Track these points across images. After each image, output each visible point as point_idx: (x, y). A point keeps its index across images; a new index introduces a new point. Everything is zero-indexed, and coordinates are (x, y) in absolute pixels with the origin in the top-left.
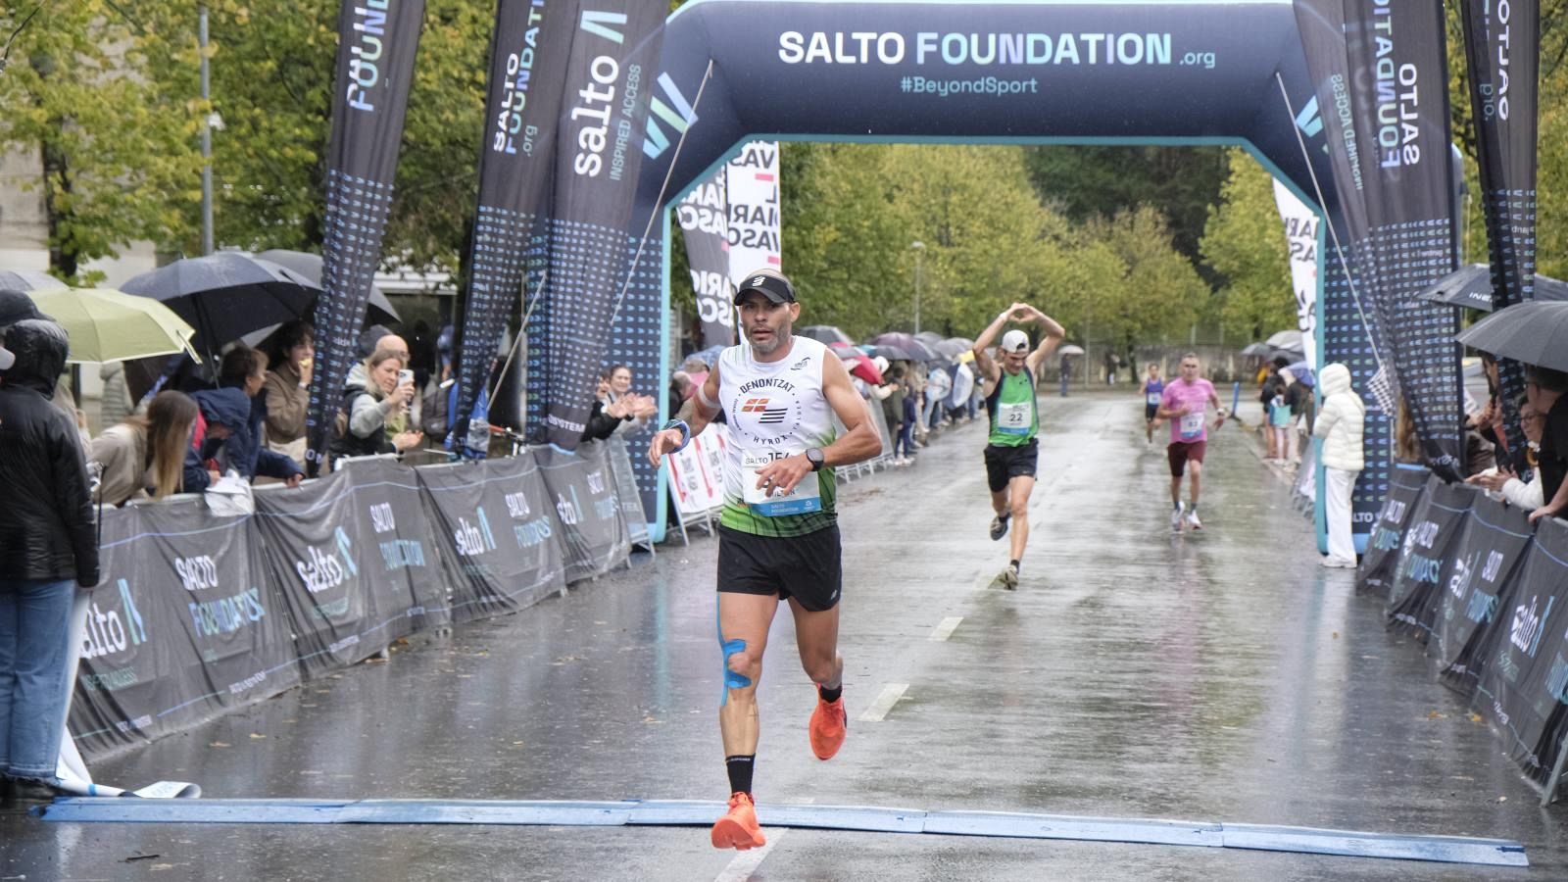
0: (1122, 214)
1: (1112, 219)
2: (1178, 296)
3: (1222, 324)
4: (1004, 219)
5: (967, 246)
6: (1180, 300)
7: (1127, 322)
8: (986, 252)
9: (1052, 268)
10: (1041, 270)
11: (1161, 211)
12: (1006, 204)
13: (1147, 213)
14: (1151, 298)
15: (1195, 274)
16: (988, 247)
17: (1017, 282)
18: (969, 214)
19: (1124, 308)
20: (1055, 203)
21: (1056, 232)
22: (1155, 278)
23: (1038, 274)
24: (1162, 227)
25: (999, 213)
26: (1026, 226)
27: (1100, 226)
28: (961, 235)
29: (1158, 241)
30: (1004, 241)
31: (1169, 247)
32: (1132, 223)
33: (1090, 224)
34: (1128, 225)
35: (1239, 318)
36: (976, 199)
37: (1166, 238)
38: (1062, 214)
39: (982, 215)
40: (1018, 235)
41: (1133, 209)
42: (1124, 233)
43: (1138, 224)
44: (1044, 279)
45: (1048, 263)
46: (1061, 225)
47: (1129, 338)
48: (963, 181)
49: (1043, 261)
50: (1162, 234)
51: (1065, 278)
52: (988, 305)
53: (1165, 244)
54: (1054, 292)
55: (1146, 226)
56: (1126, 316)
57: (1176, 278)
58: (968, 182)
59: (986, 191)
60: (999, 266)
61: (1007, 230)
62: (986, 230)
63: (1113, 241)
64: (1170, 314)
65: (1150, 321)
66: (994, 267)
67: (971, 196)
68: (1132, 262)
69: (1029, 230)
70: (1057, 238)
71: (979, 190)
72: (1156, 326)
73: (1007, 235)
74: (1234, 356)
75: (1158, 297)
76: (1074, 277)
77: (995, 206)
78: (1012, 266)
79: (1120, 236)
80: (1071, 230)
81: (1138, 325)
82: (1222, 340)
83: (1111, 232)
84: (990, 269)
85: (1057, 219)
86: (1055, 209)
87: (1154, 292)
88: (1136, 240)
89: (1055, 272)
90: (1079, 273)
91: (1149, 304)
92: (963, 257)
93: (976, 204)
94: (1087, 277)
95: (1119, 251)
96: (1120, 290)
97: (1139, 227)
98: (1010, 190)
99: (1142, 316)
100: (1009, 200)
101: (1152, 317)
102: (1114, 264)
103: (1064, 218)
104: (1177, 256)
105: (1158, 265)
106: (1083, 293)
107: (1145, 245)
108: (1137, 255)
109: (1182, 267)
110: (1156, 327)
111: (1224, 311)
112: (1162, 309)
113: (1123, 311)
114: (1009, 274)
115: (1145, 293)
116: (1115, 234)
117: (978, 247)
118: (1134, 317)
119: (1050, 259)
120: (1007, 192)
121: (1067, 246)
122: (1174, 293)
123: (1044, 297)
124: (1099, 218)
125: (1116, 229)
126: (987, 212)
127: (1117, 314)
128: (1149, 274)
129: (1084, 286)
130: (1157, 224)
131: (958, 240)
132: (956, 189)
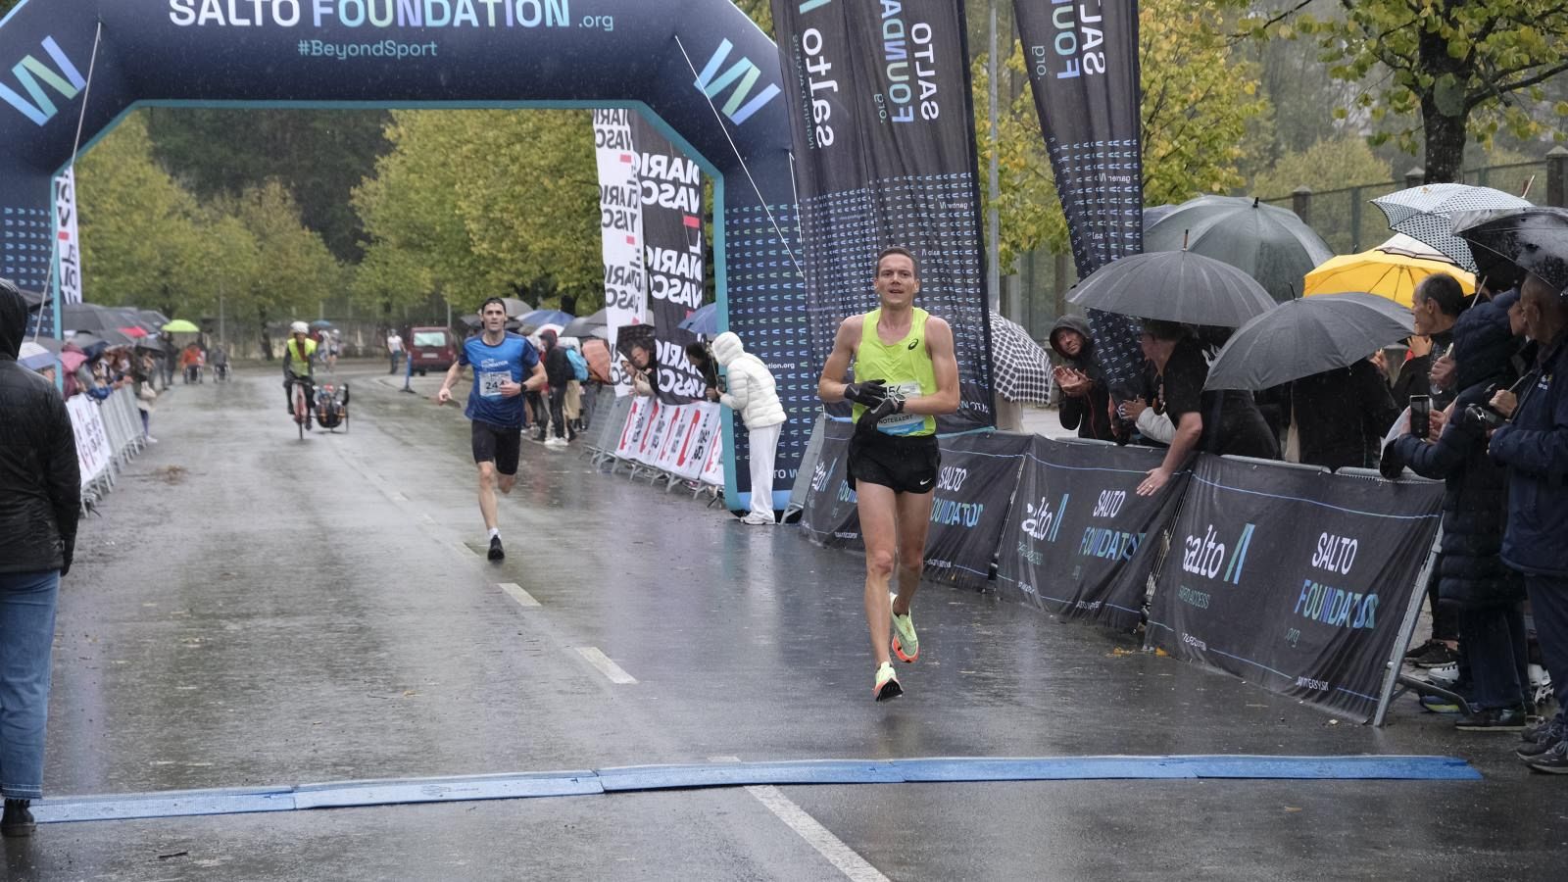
0: (251, 191)
1: (240, 195)
2: (310, 271)
3: (351, 299)
4: (137, 193)
5: (102, 224)
6: (314, 275)
7: (261, 298)
8: (120, 229)
9: (185, 244)
10: (175, 247)
11: (288, 186)
12: (138, 180)
13: (275, 187)
14: (282, 273)
15: (327, 250)
16: (122, 224)
17: (150, 260)
18: (102, 190)
19: (255, 284)
20: (183, 179)
21: (186, 207)
22: (287, 254)
23: (170, 252)
24: (290, 202)
25: (131, 190)
26: (160, 202)
27: (228, 202)
28: (92, 212)
29: (285, 216)
30: (138, 218)
31: (297, 225)
32: (260, 198)
33: (217, 199)
34: (255, 200)
35: (370, 293)
36: (107, 175)
37: (295, 213)
38: (191, 190)
39: (114, 191)
40: (152, 213)
41: (261, 184)
42: (252, 209)
43: (265, 200)
44: (176, 256)
45: (182, 239)
46: (190, 201)
47: (263, 314)
48: (93, 157)
49: (178, 239)
50: (291, 209)
51: (199, 255)
52: (123, 284)
53: (294, 220)
54: (189, 269)
55: (274, 202)
56: (257, 293)
57: (308, 254)
58: (98, 158)
59: (116, 168)
60: (136, 244)
61: (139, 206)
62: (118, 206)
63: (241, 217)
64: (303, 289)
65: (283, 297)
66: (131, 244)
67: (102, 173)
68: (264, 236)
69: (162, 208)
70: (187, 214)
71: (110, 166)
72: (288, 301)
73: (142, 212)
74: (362, 331)
75: (290, 272)
76: (208, 253)
77: (127, 182)
78: (148, 243)
79: (248, 213)
80: (199, 206)
81: (272, 302)
82: (350, 314)
83: (239, 207)
84: (126, 247)
85: (186, 195)
86: (184, 186)
87: (287, 267)
88: (265, 215)
89: (188, 251)
90: (212, 250)
91: (282, 279)
92: (97, 236)
93: (107, 181)
94: (220, 254)
95: (248, 227)
96: (254, 266)
97: (267, 203)
98: (141, 165)
99: (275, 292)
100: (142, 176)
101: (285, 293)
102: (245, 240)
103: (194, 195)
104: (307, 232)
105: (288, 241)
106: (218, 269)
107: (275, 222)
108: (267, 231)
109: (313, 243)
110: (289, 303)
111: (353, 287)
112: (295, 283)
113: (255, 289)
114: (144, 251)
115: (275, 268)
116: (243, 210)
117: (111, 224)
118: (267, 293)
119: (185, 236)
120: (138, 168)
121: (197, 222)
122: (307, 267)
123: (177, 274)
124: (227, 194)
125: (244, 204)
126: (119, 188)
127: (250, 291)
128: (279, 249)
129: (217, 261)
130: (285, 199)
131: (91, 217)
132: (85, 166)
